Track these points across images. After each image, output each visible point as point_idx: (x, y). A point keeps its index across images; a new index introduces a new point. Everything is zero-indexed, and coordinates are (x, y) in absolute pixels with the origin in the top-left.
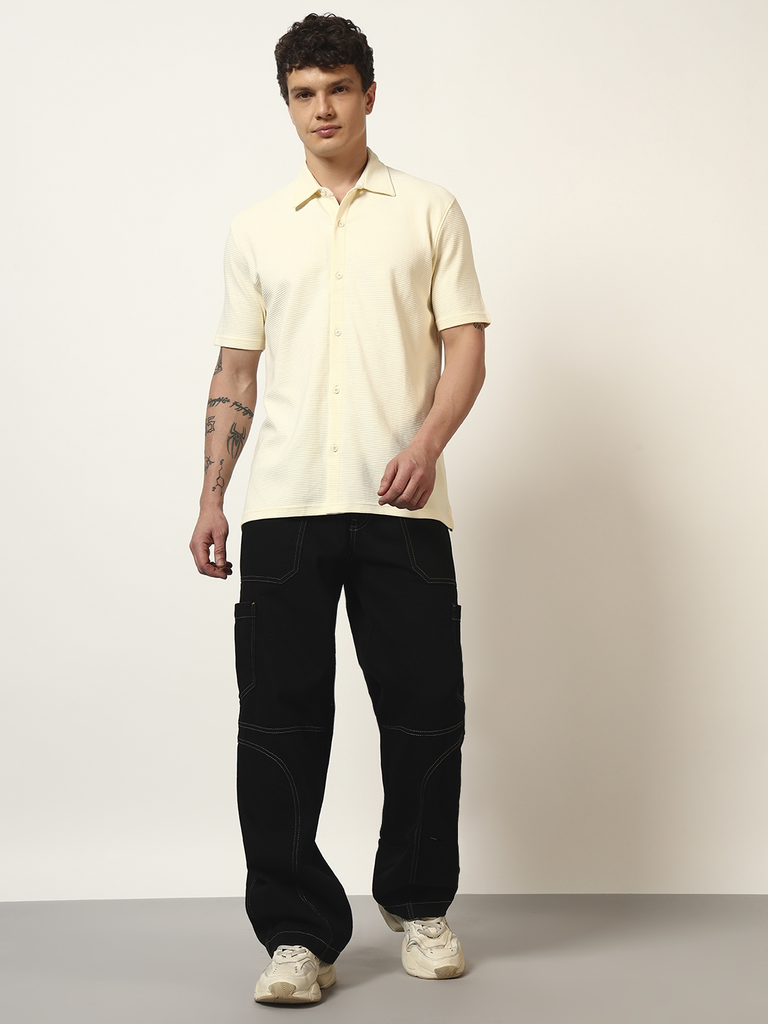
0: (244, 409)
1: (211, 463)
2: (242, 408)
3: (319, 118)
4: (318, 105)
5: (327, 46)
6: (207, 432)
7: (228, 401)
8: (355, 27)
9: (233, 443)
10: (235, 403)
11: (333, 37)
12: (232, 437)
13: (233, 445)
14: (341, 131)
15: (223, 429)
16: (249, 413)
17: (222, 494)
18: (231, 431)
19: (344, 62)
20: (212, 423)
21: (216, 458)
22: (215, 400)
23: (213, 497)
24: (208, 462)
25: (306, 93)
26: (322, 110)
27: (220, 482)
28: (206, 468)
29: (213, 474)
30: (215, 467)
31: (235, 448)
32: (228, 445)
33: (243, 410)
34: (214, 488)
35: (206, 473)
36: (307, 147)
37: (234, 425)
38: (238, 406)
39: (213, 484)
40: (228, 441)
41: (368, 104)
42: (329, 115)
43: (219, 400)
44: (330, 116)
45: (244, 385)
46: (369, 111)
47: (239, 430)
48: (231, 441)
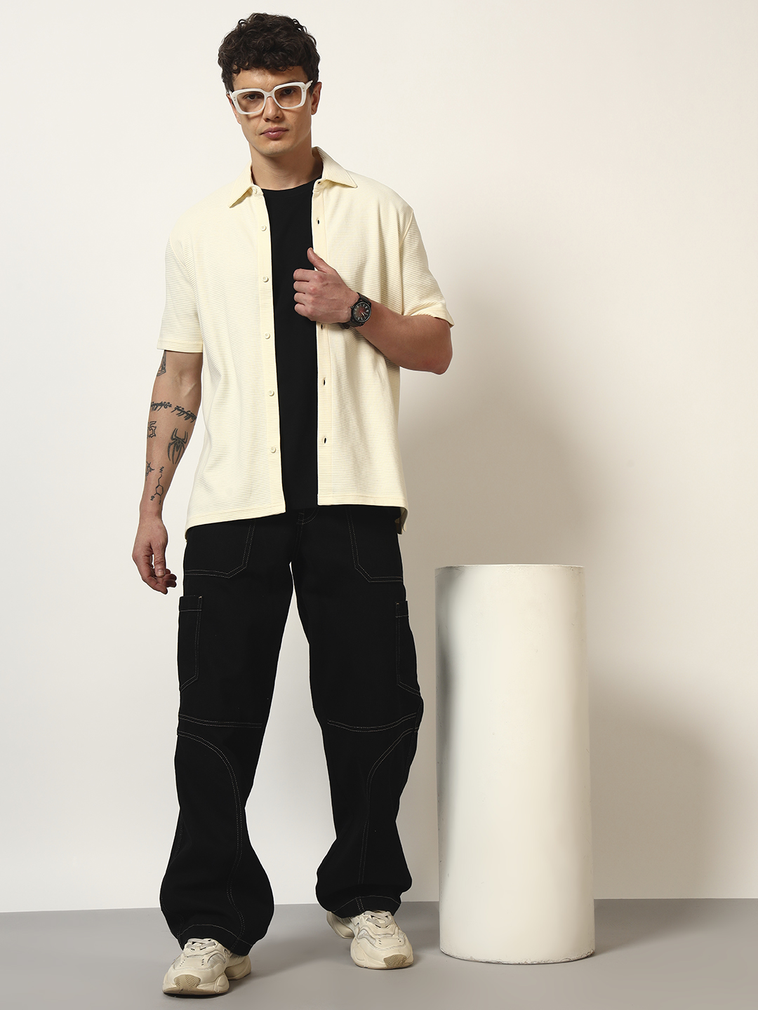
0: (186, 413)
1: (151, 470)
2: (184, 412)
3: (267, 120)
4: (267, 106)
5: (276, 48)
6: (149, 436)
7: (170, 406)
8: (302, 27)
9: (174, 448)
10: (177, 408)
11: (281, 39)
12: (173, 443)
13: (174, 451)
14: (288, 134)
15: (164, 433)
16: (192, 417)
17: (161, 503)
18: (172, 438)
19: (292, 65)
20: (154, 428)
21: (156, 466)
22: (157, 405)
23: (151, 506)
24: (149, 469)
25: (255, 97)
26: (270, 112)
27: (159, 490)
28: (147, 474)
29: (152, 482)
30: (155, 474)
31: (176, 453)
32: (169, 451)
33: (185, 415)
34: (153, 497)
35: (146, 480)
36: (253, 147)
37: (175, 431)
38: (180, 410)
39: (152, 492)
40: (169, 447)
41: (313, 104)
42: (277, 117)
43: (161, 404)
44: (278, 119)
45: (187, 388)
46: (314, 111)
47: (181, 435)
48: (172, 447)
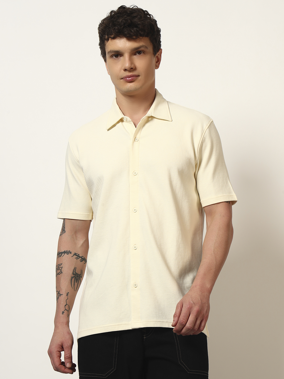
0: (81, 257)
1: (61, 295)
2: (80, 257)
3: (125, 70)
4: (125, 62)
5: (132, 25)
6: (58, 274)
7: (71, 253)
8: (150, 15)
9: (75, 281)
10: (75, 254)
11: (136, 20)
12: (74, 277)
13: (74, 282)
14: (140, 78)
15: (68, 271)
16: (84, 260)
17: (68, 316)
18: (73, 273)
19: (141, 35)
20: (60, 268)
21: (63, 292)
22: (62, 253)
23: (62, 318)
24: (59, 294)
25: (118, 54)
26: (127, 65)
27: (67, 307)
28: (58, 298)
29: (62, 303)
30: (63, 298)
31: (76, 284)
32: (71, 284)
33: (80, 259)
34: (63, 312)
35: (57, 302)
36: (117, 88)
37: (75, 269)
38: (76, 255)
39: (62, 309)
40: (71, 279)
41: (157, 62)
42: (132, 68)
43: (65, 252)
44: (132, 69)
45: (81, 242)
46: (157, 67)
47: (78, 272)
48: (73, 279)
